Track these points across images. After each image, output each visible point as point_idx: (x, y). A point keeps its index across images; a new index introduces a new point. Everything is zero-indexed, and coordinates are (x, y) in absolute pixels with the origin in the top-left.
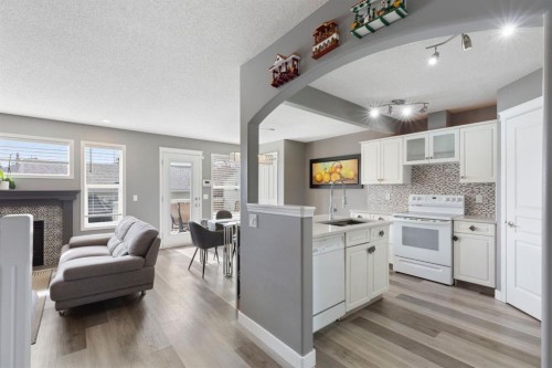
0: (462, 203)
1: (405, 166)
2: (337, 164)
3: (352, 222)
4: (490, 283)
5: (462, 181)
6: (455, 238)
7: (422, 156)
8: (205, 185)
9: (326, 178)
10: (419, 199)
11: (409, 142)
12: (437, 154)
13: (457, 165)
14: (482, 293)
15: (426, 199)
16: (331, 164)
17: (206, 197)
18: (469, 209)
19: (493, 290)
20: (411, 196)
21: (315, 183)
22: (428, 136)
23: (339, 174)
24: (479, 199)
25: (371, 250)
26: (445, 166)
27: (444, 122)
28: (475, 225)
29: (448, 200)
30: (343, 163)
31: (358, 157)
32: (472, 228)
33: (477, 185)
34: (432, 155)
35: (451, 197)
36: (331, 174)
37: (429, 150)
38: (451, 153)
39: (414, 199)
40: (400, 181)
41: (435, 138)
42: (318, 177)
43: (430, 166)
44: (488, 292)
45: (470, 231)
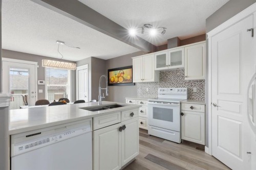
0: (186, 93)
1: (155, 71)
2: (122, 71)
3: (117, 106)
4: (202, 142)
5: (186, 79)
6: (182, 114)
7: (164, 65)
8: (39, 84)
9: (116, 80)
10: (163, 90)
11: (158, 57)
12: (172, 64)
13: (183, 70)
14: (197, 148)
15: (167, 90)
16: (118, 71)
17: (41, 91)
18: (190, 97)
19: (203, 146)
20: (159, 89)
21: (110, 83)
22: (167, 52)
23: (123, 77)
24: (195, 89)
25: (122, 128)
26: (177, 70)
27: (176, 44)
28: (194, 106)
29: (179, 90)
30: (125, 71)
32: (192, 108)
33: (195, 81)
34: (170, 64)
35: (180, 89)
36: (118, 77)
37: (168, 62)
38: (180, 63)
39: (161, 90)
40: (153, 80)
41: (171, 53)
42: (112, 79)
43: (169, 71)
44: (201, 148)
45: (191, 110)
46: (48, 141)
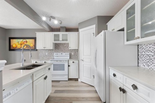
0: (69, 55)
1: (53, 43)
2: (24, 40)
4: (77, 77)
5: (70, 48)
6: (69, 66)
7: (59, 40)
9: (19, 46)
10: (57, 54)
11: (55, 35)
12: (63, 40)
13: (68, 44)
14: (75, 81)
15: (59, 54)
16: (21, 40)
18: (71, 57)
19: (78, 79)
20: (55, 53)
21: (12, 48)
22: (61, 34)
23: (26, 45)
24: (73, 54)
26: (64, 44)
27: (65, 30)
28: (74, 61)
29: (66, 54)
30: (28, 40)
31: (35, 39)
32: (73, 62)
33: (72, 50)
34: (61, 40)
36: (21, 44)
37: (61, 39)
38: (67, 40)
39: (56, 54)
40: (52, 48)
41: (62, 34)
42: (14, 46)
43: (60, 44)
45: (73, 63)
46: (10, 94)
